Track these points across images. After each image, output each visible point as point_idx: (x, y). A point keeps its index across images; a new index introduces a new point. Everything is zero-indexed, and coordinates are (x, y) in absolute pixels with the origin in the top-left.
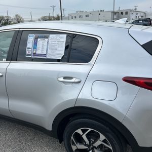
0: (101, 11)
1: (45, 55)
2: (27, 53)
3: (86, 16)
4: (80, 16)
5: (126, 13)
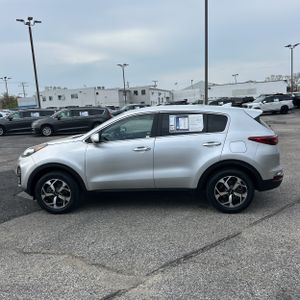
0: (99, 88)
1: (187, 130)
2: (171, 129)
3: (72, 96)
4: (60, 97)
5: (143, 92)
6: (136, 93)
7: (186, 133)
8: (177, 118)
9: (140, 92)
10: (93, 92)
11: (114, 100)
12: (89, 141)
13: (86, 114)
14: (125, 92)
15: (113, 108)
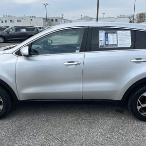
0: (33, 17)
1: (116, 45)
2: (100, 44)
3: (18, 21)
4: (11, 21)
5: (56, 20)
6: (52, 20)
7: (115, 48)
8: (106, 34)
9: (54, 20)
10: (29, 19)
11: (41, 24)
12: (18, 53)
13: (24, 30)
14: (46, 20)
15: (40, 28)
